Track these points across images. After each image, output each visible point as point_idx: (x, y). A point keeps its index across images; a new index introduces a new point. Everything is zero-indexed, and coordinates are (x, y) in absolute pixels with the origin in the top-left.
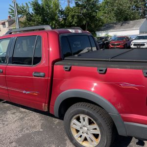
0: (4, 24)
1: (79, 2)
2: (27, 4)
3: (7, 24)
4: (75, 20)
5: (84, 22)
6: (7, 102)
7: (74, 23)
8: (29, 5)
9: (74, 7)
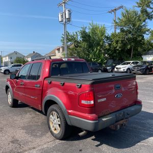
0: (58, 50)
1: (124, 28)
2: (76, 33)
3: (61, 49)
4: (119, 45)
5: (129, 47)
6: (31, 108)
7: (118, 48)
8: (78, 33)
9: (119, 33)
